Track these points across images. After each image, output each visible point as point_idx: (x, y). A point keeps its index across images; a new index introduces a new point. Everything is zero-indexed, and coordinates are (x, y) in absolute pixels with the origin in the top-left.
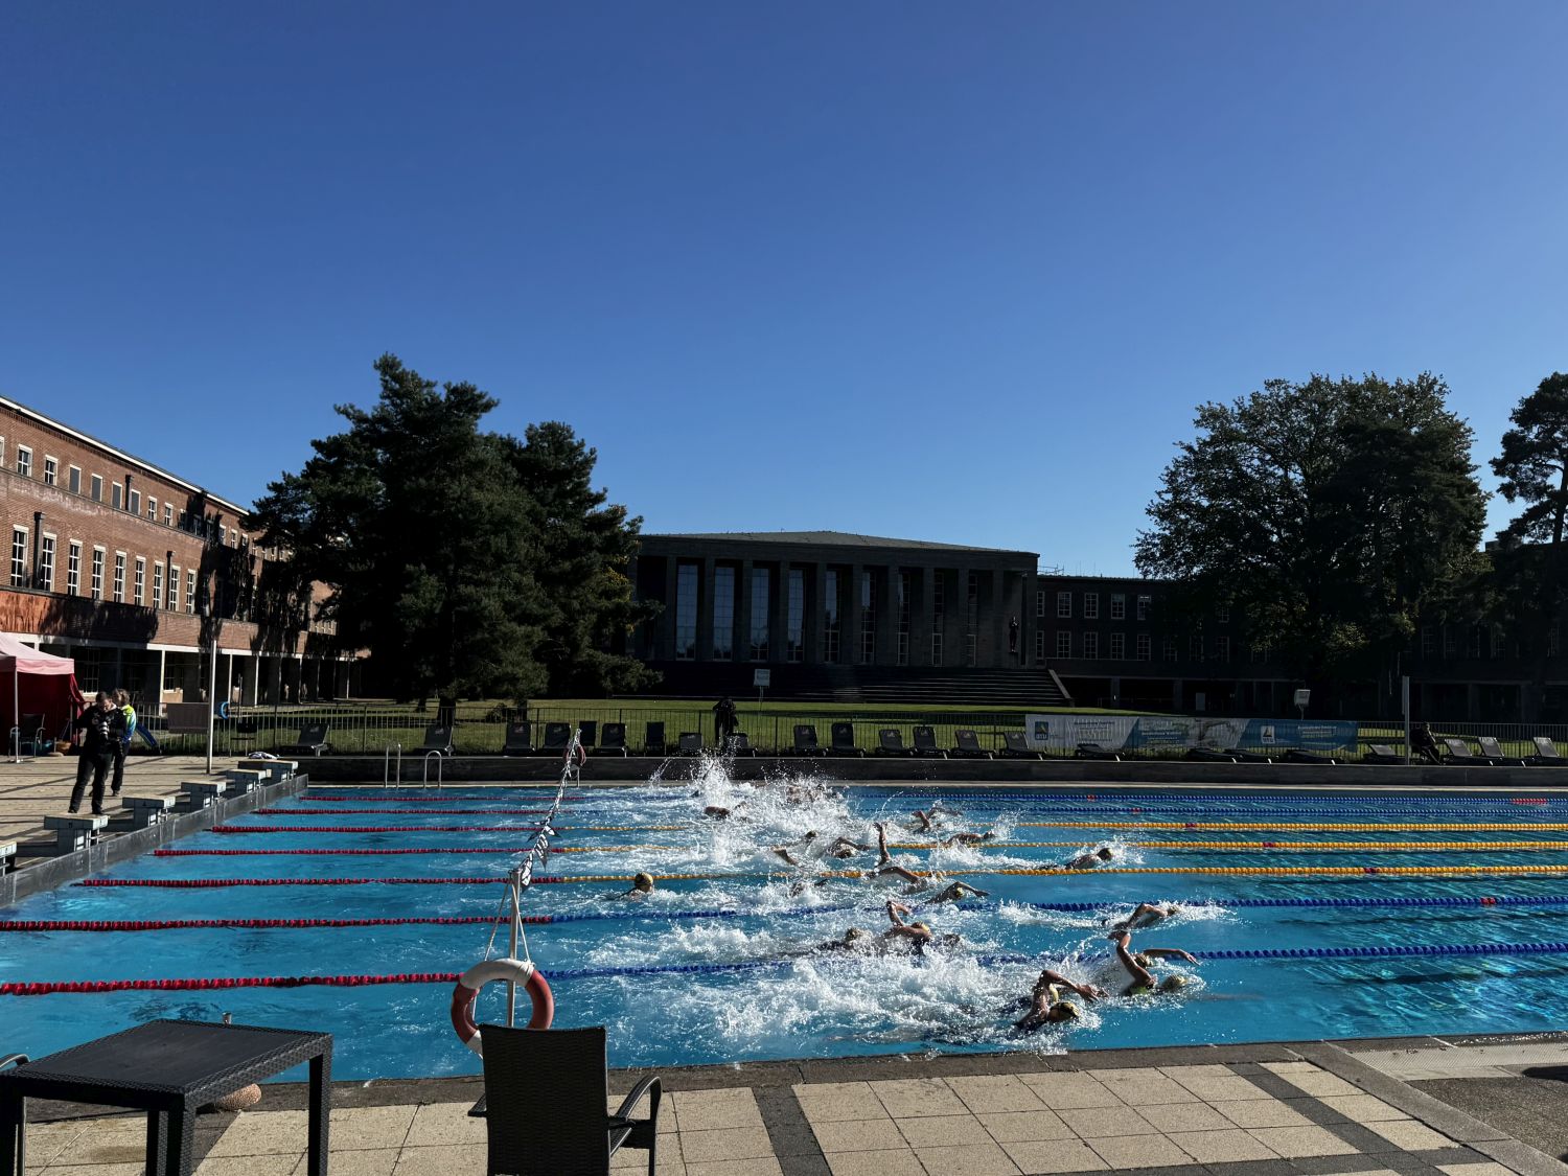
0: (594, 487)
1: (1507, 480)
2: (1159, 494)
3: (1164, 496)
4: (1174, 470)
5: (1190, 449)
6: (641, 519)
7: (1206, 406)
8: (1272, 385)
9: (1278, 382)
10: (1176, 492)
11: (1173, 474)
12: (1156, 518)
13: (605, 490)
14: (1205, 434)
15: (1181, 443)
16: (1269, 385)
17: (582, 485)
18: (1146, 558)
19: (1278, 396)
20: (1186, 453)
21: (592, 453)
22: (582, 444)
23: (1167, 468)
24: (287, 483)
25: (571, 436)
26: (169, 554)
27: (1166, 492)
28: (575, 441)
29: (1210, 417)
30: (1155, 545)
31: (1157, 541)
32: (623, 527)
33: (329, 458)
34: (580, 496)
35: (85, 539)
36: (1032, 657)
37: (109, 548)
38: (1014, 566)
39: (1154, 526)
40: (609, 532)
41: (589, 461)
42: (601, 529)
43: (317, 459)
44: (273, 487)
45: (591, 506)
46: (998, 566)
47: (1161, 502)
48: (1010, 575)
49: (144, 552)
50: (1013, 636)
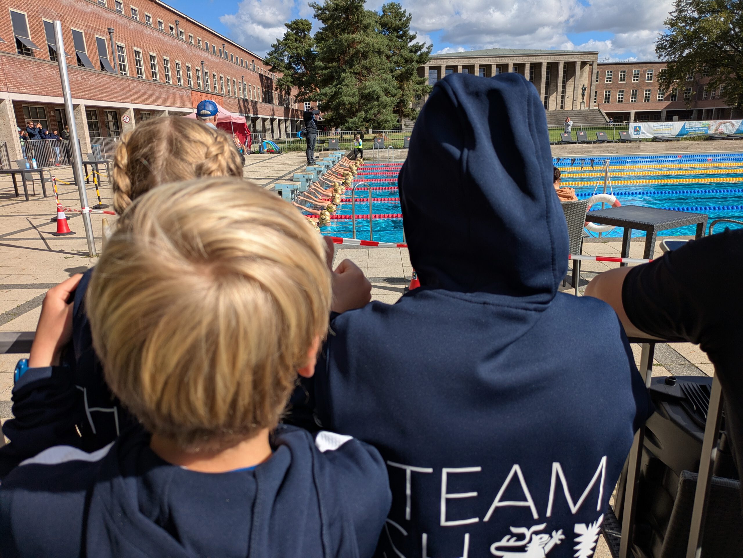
0: (411, 33)
2: (670, 13)
3: (673, 14)
6: (432, 46)
10: (680, 11)
12: (669, 26)
13: (417, 33)
17: (406, 32)
18: (662, 48)
21: (410, 15)
22: (405, 12)
24: (279, 44)
25: (400, 8)
26: (243, 78)
27: (674, 12)
28: (402, 10)
30: (667, 41)
31: (668, 39)
32: (424, 50)
33: (292, 31)
34: (405, 37)
35: (217, 72)
36: (592, 103)
37: (224, 75)
38: (586, 59)
39: (667, 31)
40: (419, 53)
41: (409, 19)
42: (416, 52)
43: (288, 32)
44: (274, 46)
45: (410, 41)
46: (578, 60)
47: (672, 17)
48: (584, 64)
49: (235, 77)
50: (583, 95)
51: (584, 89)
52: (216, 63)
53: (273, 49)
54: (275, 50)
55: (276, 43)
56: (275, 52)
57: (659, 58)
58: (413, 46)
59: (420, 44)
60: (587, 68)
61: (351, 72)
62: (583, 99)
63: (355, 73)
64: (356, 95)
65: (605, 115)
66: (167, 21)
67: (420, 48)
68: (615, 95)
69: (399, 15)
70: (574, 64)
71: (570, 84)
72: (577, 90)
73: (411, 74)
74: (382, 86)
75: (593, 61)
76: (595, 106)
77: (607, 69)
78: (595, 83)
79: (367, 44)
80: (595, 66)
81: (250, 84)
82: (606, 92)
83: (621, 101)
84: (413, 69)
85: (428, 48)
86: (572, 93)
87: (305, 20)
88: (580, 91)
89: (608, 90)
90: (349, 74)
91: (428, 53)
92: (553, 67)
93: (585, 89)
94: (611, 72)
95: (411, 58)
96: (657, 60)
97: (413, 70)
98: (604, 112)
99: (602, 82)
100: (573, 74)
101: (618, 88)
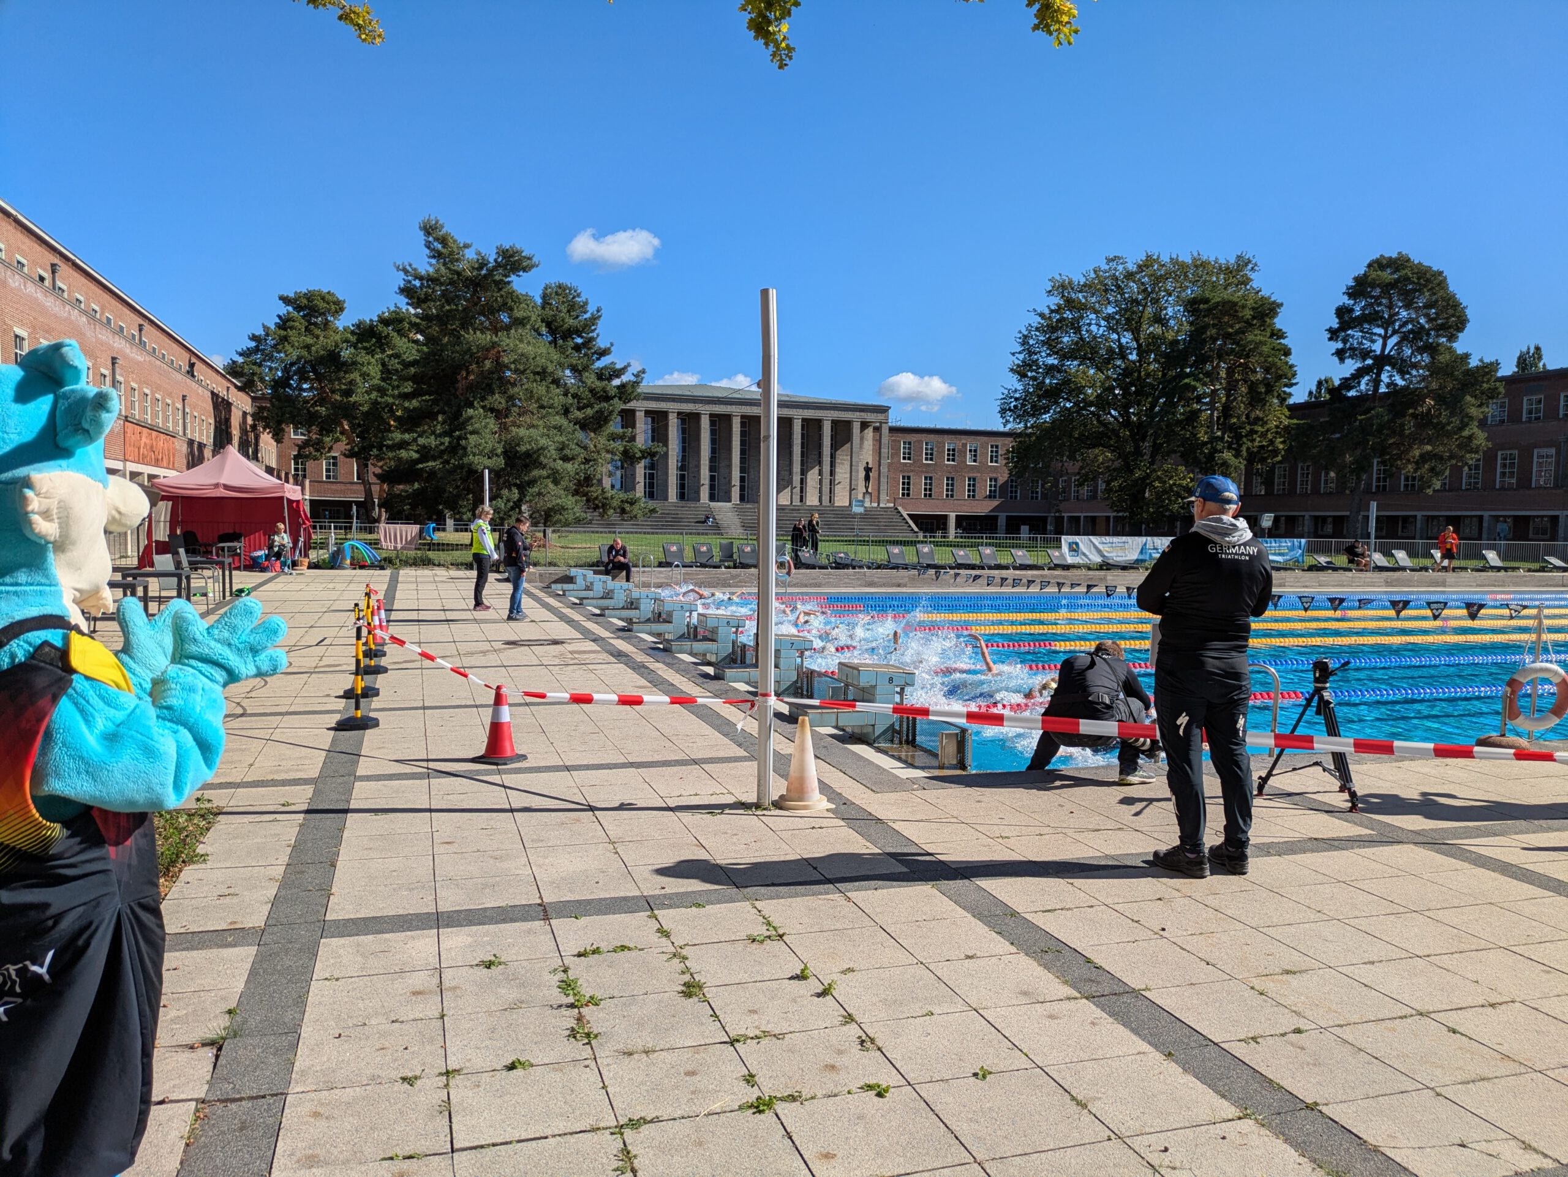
0: (601, 343)
1: (1340, 345)
2: (1013, 354)
3: (1019, 356)
4: (1026, 333)
5: (1042, 315)
6: (643, 371)
7: (1058, 278)
8: (1113, 260)
9: (1114, 259)
10: (1029, 353)
11: (1025, 337)
12: (1016, 376)
13: (612, 345)
14: (1055, 301)
15: (1035, 310)
16: (1109, 260)
17: (590, 341)
18: (1009, 410)
19: (1115, 269)
20: (1039, 319)
21: (598, 311)
22: (586, 303)
23: (1020, 332)
24: (266, 335)
25: (579, 295)
26: (184, 398)
27: (1020, 353)
28: (581, 300)
29: (1062, 287)
30: (1016, 399)
31: (1017, 395)
32: (626, 378)
33: (299, 312)
34: (589, 349)
35: (139, 383)
36: (884, 497)
37: (152, 391)
38: (869, 417)
39: (1015, 384)
40: (616, 382)
41: (594, 319)
42: (610, 379)
43: (288, 313)
44: (254, 338)
45: (598, 359)
46: (856, 417)
47: (1017, 362)
48: (864, 425)
49: (170, 395)
50: (867, 478)
51: (868, 470)
52: (138, 363)
53: (253, 344)
54: (257, 347)
55: (260, 332)
56: (256, 350)
57: (1005, 426)
58: (605, 368)
59: (618, 366)
60: (869, 433)
61: (483, 407)
62: (867, 488)
63: (492, 410)
64: (497, 455)
65: (907, 517)
66: (34, 263)
67: (618, 373)
68: (919, 485)
69: (574, 307)
70: (848, 424)
71: (842, 456)
72: (857, 471)
73: (606, 420)
74: (556, 439)
75: (881, 423)
76: (888, 501)
77: (902, 439)
78: (885, 462)
79: (522, 355)
80: (885, 431)
81: (196, 414)
82: (904, 478)
83: (929, 495)
84: (612, 411)
85: (636, 376)
86: (848, 475)
87: (329, 293)
88: (862, 474)
89: (906, 474)
90: (481, 411)
91: (635, 384)
92: (812, 427)
93: (871, 469)
94: (910, 443)
95: (604, 390)
96: (1001, 429)
97: (611, 413)
98: (905, 514)
99: (895, 460)
100: (848, 439)
101: (922, 472)
